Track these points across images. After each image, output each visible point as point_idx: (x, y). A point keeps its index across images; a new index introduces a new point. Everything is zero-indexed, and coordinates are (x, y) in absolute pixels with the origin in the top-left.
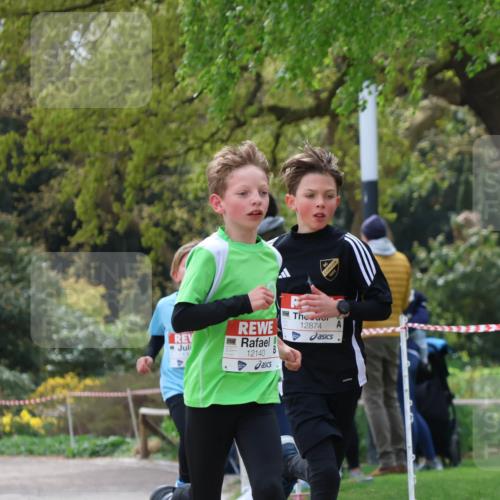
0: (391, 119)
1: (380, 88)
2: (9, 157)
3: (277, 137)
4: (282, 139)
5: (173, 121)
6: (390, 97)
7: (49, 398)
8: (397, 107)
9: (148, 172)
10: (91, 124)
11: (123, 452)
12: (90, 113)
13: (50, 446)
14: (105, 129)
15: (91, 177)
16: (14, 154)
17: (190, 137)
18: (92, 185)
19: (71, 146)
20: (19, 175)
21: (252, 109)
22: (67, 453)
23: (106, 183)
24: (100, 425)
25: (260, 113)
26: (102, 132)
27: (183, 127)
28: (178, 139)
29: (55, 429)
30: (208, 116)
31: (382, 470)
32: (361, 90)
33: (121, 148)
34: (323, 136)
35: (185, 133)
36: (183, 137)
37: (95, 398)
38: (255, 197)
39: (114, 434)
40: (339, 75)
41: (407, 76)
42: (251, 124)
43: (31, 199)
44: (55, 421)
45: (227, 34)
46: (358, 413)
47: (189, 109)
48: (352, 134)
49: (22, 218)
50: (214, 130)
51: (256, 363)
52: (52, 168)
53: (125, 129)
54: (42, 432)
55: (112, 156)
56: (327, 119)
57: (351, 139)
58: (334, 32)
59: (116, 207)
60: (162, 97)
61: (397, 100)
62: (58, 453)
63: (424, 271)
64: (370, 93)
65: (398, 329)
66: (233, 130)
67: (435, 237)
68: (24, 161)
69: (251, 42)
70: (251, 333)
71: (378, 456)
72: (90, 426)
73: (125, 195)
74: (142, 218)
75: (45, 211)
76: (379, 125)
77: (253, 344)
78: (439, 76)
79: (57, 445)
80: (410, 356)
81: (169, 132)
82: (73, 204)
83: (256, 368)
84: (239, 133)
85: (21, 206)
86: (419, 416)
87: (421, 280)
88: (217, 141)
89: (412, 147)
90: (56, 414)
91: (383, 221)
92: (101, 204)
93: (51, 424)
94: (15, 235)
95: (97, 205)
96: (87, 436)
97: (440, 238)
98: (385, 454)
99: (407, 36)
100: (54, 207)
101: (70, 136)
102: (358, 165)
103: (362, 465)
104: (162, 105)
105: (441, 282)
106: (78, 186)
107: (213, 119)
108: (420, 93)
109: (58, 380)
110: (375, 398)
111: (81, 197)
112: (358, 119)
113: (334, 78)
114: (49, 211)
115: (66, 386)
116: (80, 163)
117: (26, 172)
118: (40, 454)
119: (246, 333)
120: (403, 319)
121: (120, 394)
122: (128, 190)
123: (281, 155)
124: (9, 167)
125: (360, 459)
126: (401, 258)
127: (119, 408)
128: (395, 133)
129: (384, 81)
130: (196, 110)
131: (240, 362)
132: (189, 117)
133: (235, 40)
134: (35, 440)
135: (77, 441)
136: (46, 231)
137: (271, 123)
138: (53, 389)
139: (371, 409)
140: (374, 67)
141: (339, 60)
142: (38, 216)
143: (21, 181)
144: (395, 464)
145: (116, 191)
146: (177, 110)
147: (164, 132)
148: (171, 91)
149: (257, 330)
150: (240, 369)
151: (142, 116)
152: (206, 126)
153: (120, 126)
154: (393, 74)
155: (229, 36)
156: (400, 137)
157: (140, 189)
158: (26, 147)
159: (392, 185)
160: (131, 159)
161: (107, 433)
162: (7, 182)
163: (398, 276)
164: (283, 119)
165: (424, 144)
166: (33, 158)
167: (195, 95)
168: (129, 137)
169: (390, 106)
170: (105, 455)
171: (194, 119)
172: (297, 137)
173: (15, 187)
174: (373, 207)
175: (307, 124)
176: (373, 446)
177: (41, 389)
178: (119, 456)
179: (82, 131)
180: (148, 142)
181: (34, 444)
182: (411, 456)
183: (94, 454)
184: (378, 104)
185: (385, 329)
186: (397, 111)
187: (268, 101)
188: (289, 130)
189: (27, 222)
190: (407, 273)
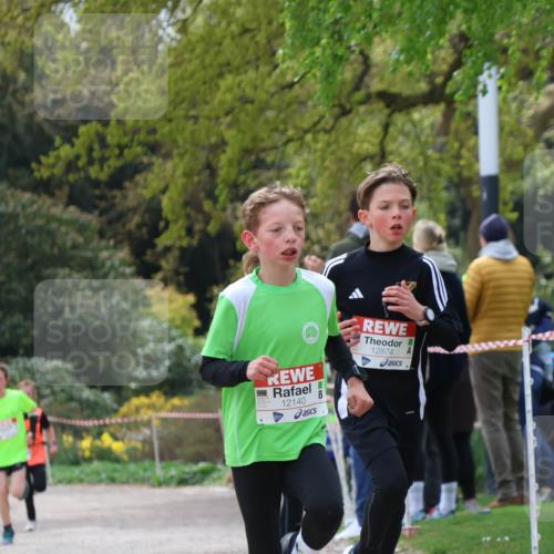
0: (514, 106)
1: (502, 70)
2: (90, 150)
3: (386, 127)
4: (391, 129)
5: (271, 109)
6: (513, 80)
7: (132, 419)
8: (521, 93)
9: (244, 166)
10: (180, 112)
11: (214, 480)
12: (179, 99)
13: (133, 474)
14: (196, 118)
15: (179, 172)
16: (96, 146)
17: (290, 126)
18: (181, 181)
19: (158, 137)
20: (102, 169)
21: (359, 95)
22: (151, 481)
23: (196, 179)
24: (189, 450)
25: (367, 100)
26: (192, 121)
27: (282, 116)
28: (276, 130)
29: (139, 454)
30: (310, 103)
31: (500, 500)
32: (481, 73)
33: (213, 140)
34: (437, 126)
35: (285, 122)
36: (282, 127)
37: (184, 419)
38: (289, 233)
39: (204, 460)
40: (455, 56)
41: (532, 57)
42: (357, 113)
43: (114, 197)
44: (139, 445)
45: (332, 10)
46: (474, 438)
47: (289, 95)
48: (470, 122)
49: (104, 219)
50: (316, 118)
51: (296, 412)
52: (137, 161)
53: (218, 118)
54: (125, 457)
55: (203, 147)
56: (442, 107)
57: (469, 128)
58: (452, 7)
59: (207, 205)
60: (258, 82)
61: (521, 83)
62: (143, 481)
63: (549, 277)
64: (490, 76)
65: (520, 342)
66: (337, 118)
68: (107, 155)
69: (358, 19)
70: (283, 382)
71: (496, 486)
72: (178, 451)
73: (217, 192)
74: (236, 218)
75: (129, 210)
76: (500, 112)
77: (288, 393)
79: (141, 473)
80: (533, 373)
81: (267, 121)
82: (159, 202)
83: (296, 417)
84: (344, 121)
85: (103, 204)
87: (546, 287)
88: (319, 132)
89: (537, 138)
90: (140, 437)
91: (504, 222)
92: (191, 203)
93: (135, 449)
94: (96, 237)
95: (186, 204)
96: (175, 462)
98: (504, 483)
99: (533, 12)
100: (139, 205)
101: (157, 126)
102: (477, 158)
103: (479, 496)
104: (259, 91)
106: (165, 181)
107: (315, 107)
108: (545, 76)
109: (143, 400)
110: (493, 420)
111: (168, 194)
112: (476, 106)
113: (450, 59)
114: (134, 210)
115: (152, 407)
116: (168, 156)
117: (109, 167)
118: (123, 483)
119: (277, 383)
120: (526, 331)
121: (210, 416)
122: (221, 186)
123: (391, 147)
124: (91, 162)
125: (477, 488)
126: (523, 262)
127: (210, 431)
128: (518, 121)
129: (506, 63)
130: (297, 97)
131: (275, 414)
132: (289, 105)
133: (341, 18)
134: (117, 466)
135: (163, 468)
136: (130, 232)
137: (380, 111)
138: (138, 409)
139: (490, 433)
140: (496, 47)
141: (456, 40)
142: (121, 217)
143: (103, 176)
144: (515, 494)
145: (208, 187)
146: (276, 96)
147: (262, 119)
148: (269, 74)
149: (290, 378)
150: (276, 421)
151: (237, 104)
152: (307, 115)
153: (213, 114)
154: (518, 55)
155: (334, 12)
156: (523, 127)
157: (235, 186)
158: (109, 139)
159: (514, 180)
160: (224, 152)
161: (196, 459)
162: (88, 178)
164: (393, 106)
165: (551, 134)
166: (117, 151)
167: (296, 80)
168: (223, 127)
169: (513, 90)
170: (194, 484)
171: (295, 107)
172: (408, 127)
173: (96, 184)
174: (493, 205)
175: (420, 111)
176: (490, 473)
177: (124, 409)
178: (209, 484)
179: (170, 121)
180: (244, 133)
181: (115, 470)
182: (533, 485)
183: (183, 482)
184: (500, 88)
185: (505, 342)
186: (521, 97)
187: (376, 85)
188: (399, 119)
189: (110, 222)
190: (531, 279)
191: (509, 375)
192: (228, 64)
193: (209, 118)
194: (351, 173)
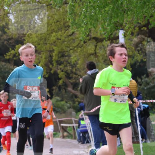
3: (96, 46)
4: (98, 47)
5: (65, 41)
9: (60, 56)
10: (42, 42)
14: (46, 44)
15: (43, 58)
17: (71, 46)
18: (44, 60)
21: (88, 38)
23: (47, 59)
25: (90, 39)
27: (68, 43)
28: (67, 47)
30: (76, 40)
33: (51, 49)
35: (69, 45)
42: (88, 43)
47: (70, 38)
50: (77, 44)
53: (52, 44)
55: (49, 51)
59: (51, 66)
60: (62, 35)
63: (140, 85)
67: (143, 75)
74: (58, 69)
78: (142, 29)
81: (65, 45)
84: (85, 45)
86: (142, 127)
87: (140, 88)
88: (78, 47)
89: (135, 49)
92: (47, 65)
97: (145, 76)
104: (62, 37)
105: (146, 88)
106: (39, 60)
116: (39, 53)
122: (54, 61)
123: (97, 51)
126: (134, 81)
130: (72, 38)
132: (70, 40)
137: (94, 42)
144: (136, 141)
146: (67, 38)
147: (63, 44)
148: (65, 33)
151: (56, 40)
152: (75, 43)
157: (57, 61)
160: (54, 52)
163: (134, 86)
164: (97, 41)
165: (139, 48)
171: (72, 41)
179: (39, 44)
187: (93, 36)
188: (99, 44)
190: (136, 86)
191: (132, 110)
192: (54, 30)
193: (49, 43)
194: (88, 58)
